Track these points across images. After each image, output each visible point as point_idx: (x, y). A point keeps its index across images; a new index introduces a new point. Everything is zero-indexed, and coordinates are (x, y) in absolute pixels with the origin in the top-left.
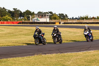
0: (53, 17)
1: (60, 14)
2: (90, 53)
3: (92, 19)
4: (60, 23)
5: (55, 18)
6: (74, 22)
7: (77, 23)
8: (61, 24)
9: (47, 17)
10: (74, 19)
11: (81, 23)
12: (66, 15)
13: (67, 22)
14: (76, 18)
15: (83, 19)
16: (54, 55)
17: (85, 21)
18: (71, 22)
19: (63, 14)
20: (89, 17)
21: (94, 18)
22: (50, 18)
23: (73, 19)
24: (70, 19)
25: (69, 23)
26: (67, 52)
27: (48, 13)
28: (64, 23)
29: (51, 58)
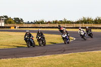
0: (8, 21)
1: (15, 18)
2: (46, 57)
3: (47, 23)
4: (15, 27)
5: (10, 23)
6: (30, 26)
7: (32, 27)
8: (16, 29)
9: (1, 21)
10: (30, 23)
11: (37, 28)
12: (22, 19)
13: (22, 26)
14: (32, 23)
15: (38, 23)
16: (9, 60)
17: (41, 25)
18: (26, 26)
19: (18, 19)
20: (45, 22)
21: (49, 22)
22: (5, 23)
23: (28, 23)
24: (26, 23)
25: (24, 28)
26: (22, 57)
27: (3, 17)
28: (19, 28)
29: (6, 63)
